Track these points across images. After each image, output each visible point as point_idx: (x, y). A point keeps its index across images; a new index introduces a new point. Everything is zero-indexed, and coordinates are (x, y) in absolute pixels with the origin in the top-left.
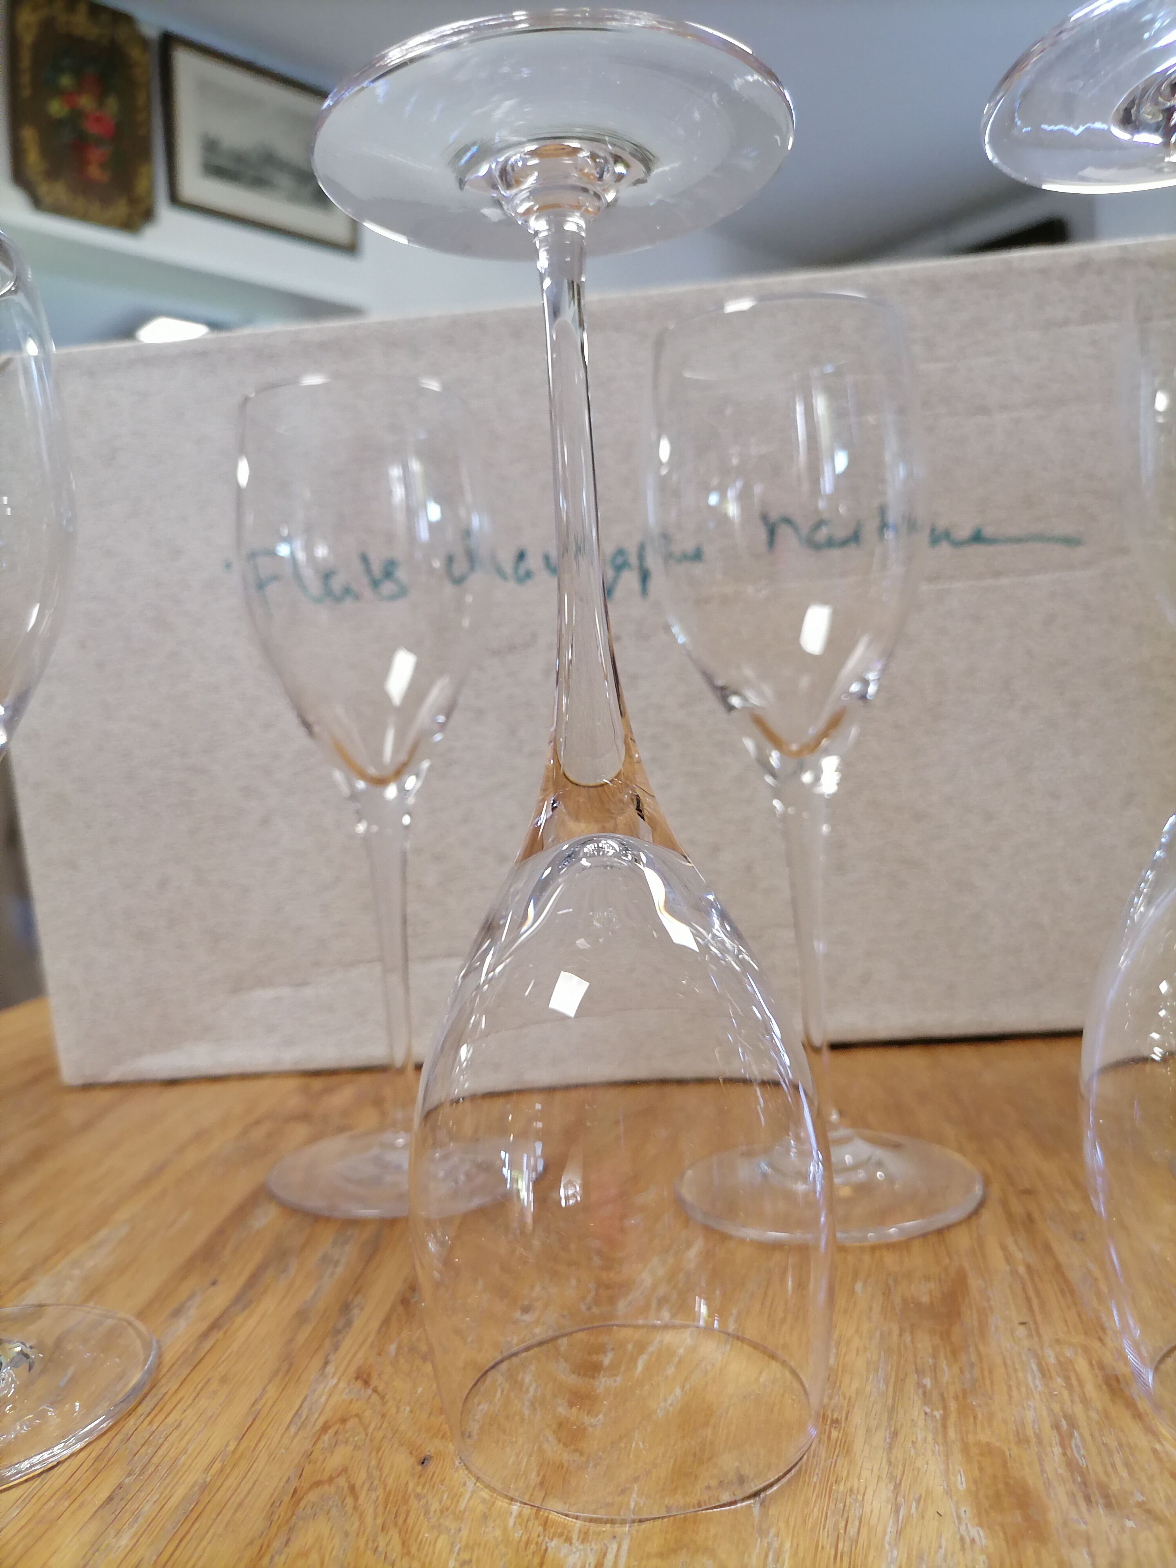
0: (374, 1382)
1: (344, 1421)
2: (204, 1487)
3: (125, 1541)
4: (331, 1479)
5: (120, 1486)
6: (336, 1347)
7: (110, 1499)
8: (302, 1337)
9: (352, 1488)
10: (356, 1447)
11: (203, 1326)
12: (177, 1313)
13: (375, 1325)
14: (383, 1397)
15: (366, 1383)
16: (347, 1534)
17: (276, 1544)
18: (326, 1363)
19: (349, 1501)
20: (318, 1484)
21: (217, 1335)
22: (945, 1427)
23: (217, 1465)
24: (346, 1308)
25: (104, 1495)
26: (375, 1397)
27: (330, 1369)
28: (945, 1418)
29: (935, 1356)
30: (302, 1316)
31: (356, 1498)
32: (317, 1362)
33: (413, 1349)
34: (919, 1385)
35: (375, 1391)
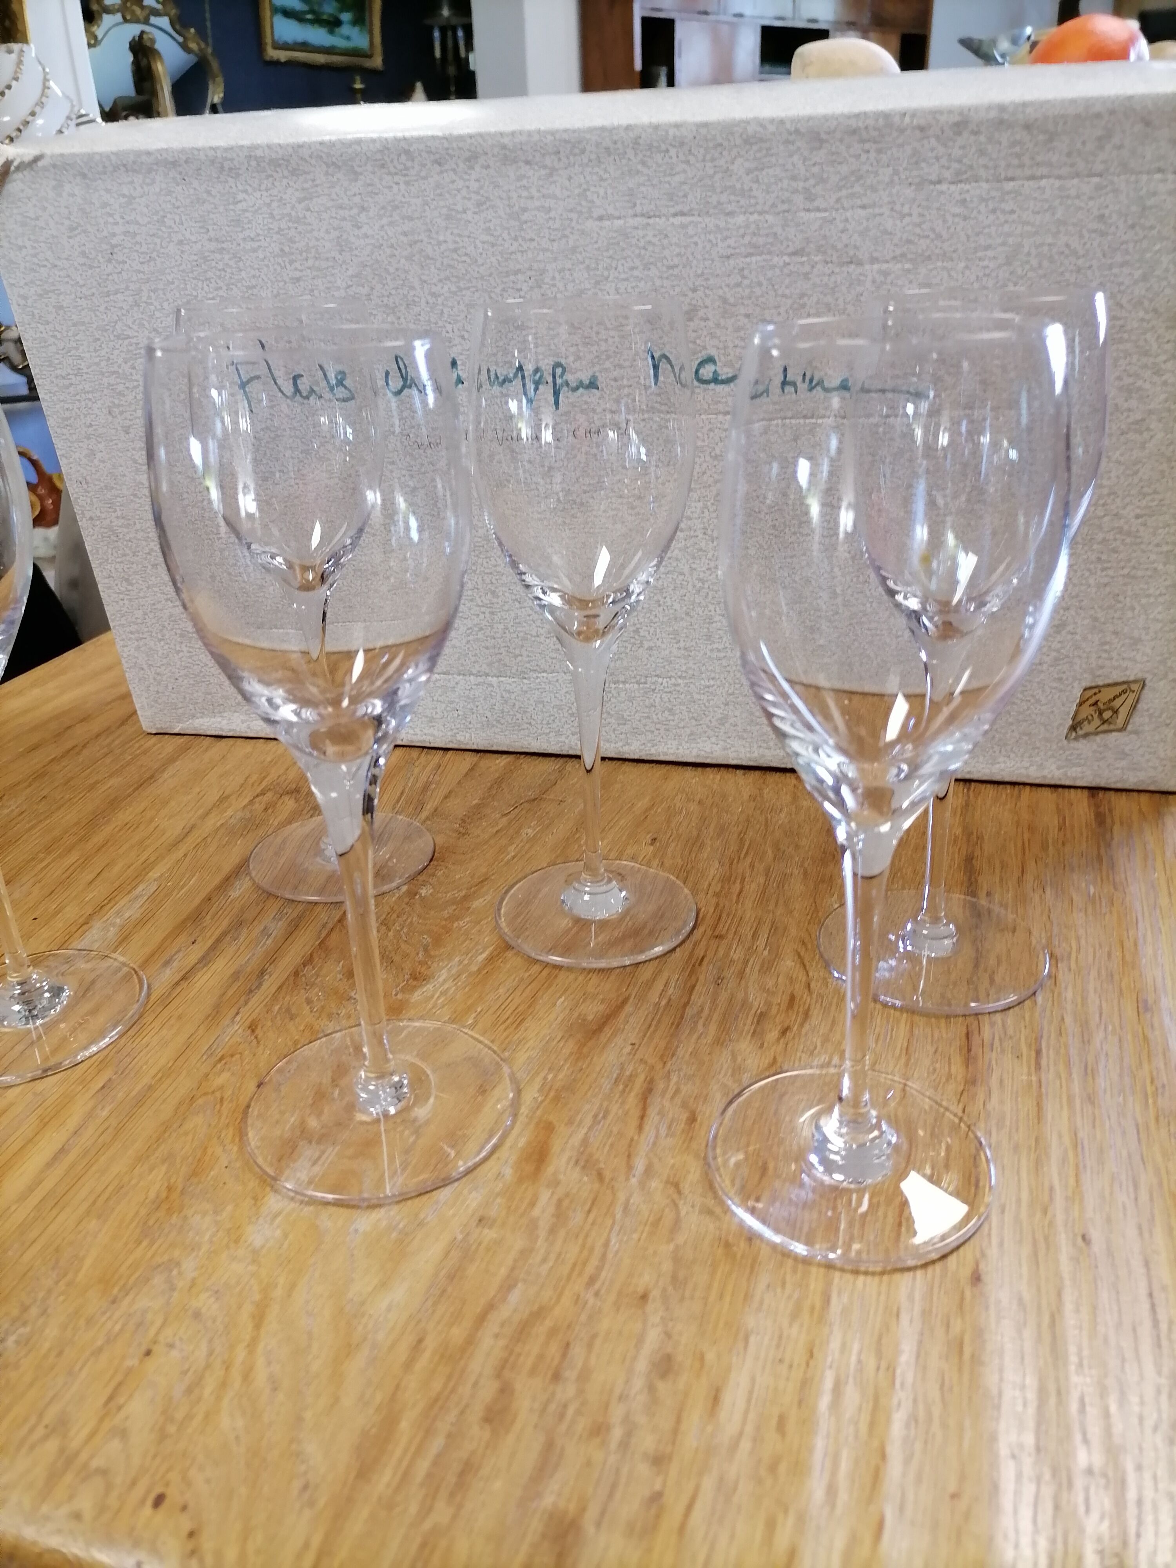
0: (258, 1031)
1: (232, 1056)
2: (150, 1087)
3: (105, 1113)
4: (213, 1092)
5: (110, 1080)
6: (246, 1003)
7: (103, 1087)
8: (230, 992)
9: (222, 1099)
10: (233, 1074)
11: (178, 977)
12: (167, 963)
13: (273, 989)
14: (258, 1042)
15: (253, 1031)
16: (210, 1125)
17: (175, 1126)
18: (237, 1014)
19: (218, 1106)
20: (205, 1094)
21: (184, 984)
22: (538, 1108)
23: (160, 1075)
24: (262, 973)
25: (101, 1085)
26: (255, 1041)
27: (238, 1018)
28: (542, 1101)
29: (566, 1060)
30: (236, 976)
31: (222, 1105)
32: (232, 1013)
33: (288, 1010)
34: (545, 1078)
35: (256, 1037)
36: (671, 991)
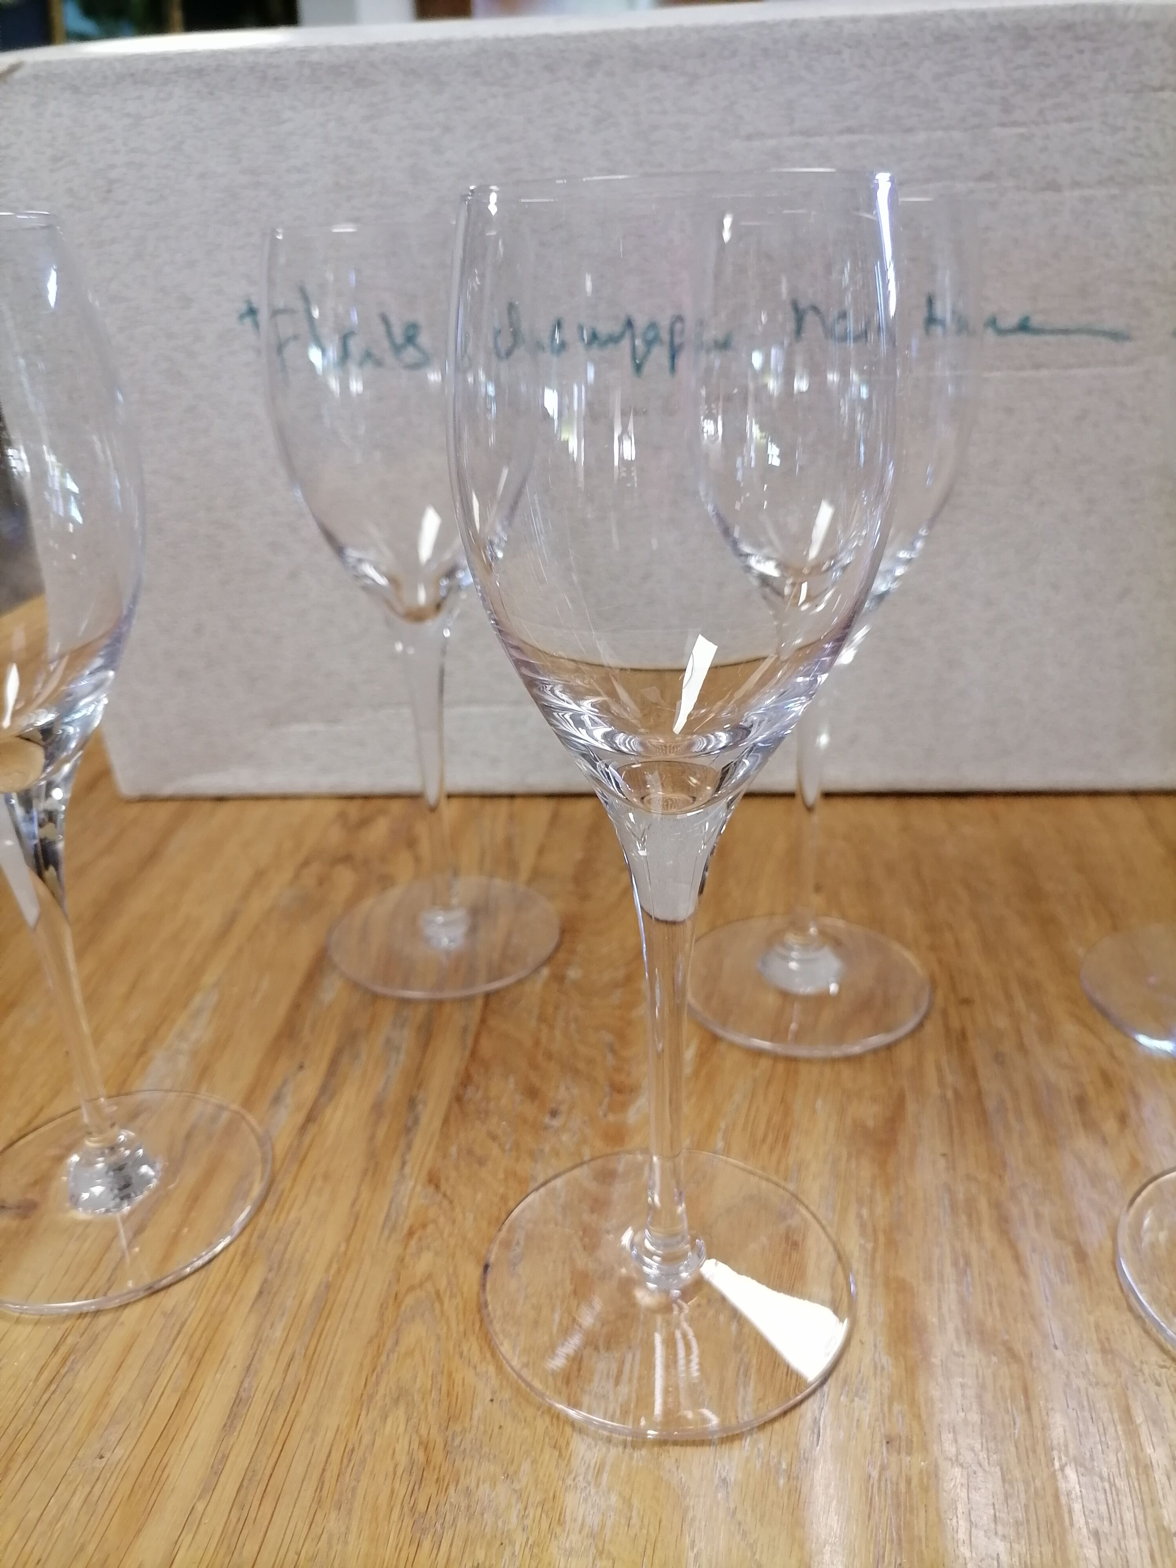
0: (444, 1186)
1: (424, 1226)
2: (328, 1287)
3: (278, 1333)
4: (421, 1285)
5: (265, 1281)
6: (409, 1147)
7: (260, 1293)
8: (381, 1133)
9: (438, 1293)
10: (437, 1254)
11: (300, 1118)
12: (277, 1100)
13: (437, 1123)
14: (451, 1202)
15: (437, 1187)
16: (439, 1338)
17: (389, 1343)
18: (404, 1164)
19: (437, 1306)
20: (412, 1288)
21: (313, 1129)
22: (873, 1259)
23: (335, 1267)
24: (412, 1103)
25: (255, 1289)
26: (445, 1203)
27: (407, 1170)
28: (875, 1250)
29: (873, 1187)
30: (378, 1108)
31: (442, 1304)
32: (396, 1163)
33: (470, 1152)
34: (859, 1216)
35: (445, 1195)
36: (950, 1079)
